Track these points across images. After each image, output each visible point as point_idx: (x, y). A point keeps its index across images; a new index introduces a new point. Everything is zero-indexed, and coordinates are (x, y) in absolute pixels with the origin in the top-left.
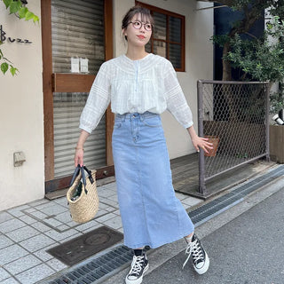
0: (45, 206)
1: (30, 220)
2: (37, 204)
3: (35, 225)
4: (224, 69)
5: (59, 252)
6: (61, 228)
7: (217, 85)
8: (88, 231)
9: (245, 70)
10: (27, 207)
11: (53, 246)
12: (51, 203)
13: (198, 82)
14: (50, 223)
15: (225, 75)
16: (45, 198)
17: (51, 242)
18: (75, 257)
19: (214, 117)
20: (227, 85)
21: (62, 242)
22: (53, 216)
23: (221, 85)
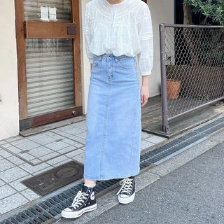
0: (20, 142)
2: (11, 140)
3: (11, 159)
4: (185, 14)
5: (31, 183)
6: (33, 162)
7: (179, 28)
8: (59, 165)
9: (205, 14)
10: (3, 142)
11: (26, 178)
12: (26, 139)
13: (160, 26)
14: (24, 157)
15: (185, 20)
16: (20, 135)
18: (47, 188)
19: (176, 60)
20: (189, 28)
21: (35, 174)
22: (27, 151)
23: (182, 29)
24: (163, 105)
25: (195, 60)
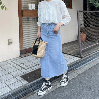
0: (20, 59)
1: (14, 65)
2: (16, 59)
3: (16, 67)
4: (88, 7)
5: (25, 77)
6: (26, 68)
7: (85, 12)
8: (36, 69)
9: (96, 6)
10: (13, 60)
11: (22, 75)
12: (22, 59)
13: (77, 11)
14: (22, 66)
15: (88, 9)
16: (20, 57)
17: (22, 73)
18: (31, 79)
19: (84, 25)
20: (89, 12)
21: (26, 73)
22: (23, 63)
23: (87, 12)
24: (79, 44)
25: (92, 25)
